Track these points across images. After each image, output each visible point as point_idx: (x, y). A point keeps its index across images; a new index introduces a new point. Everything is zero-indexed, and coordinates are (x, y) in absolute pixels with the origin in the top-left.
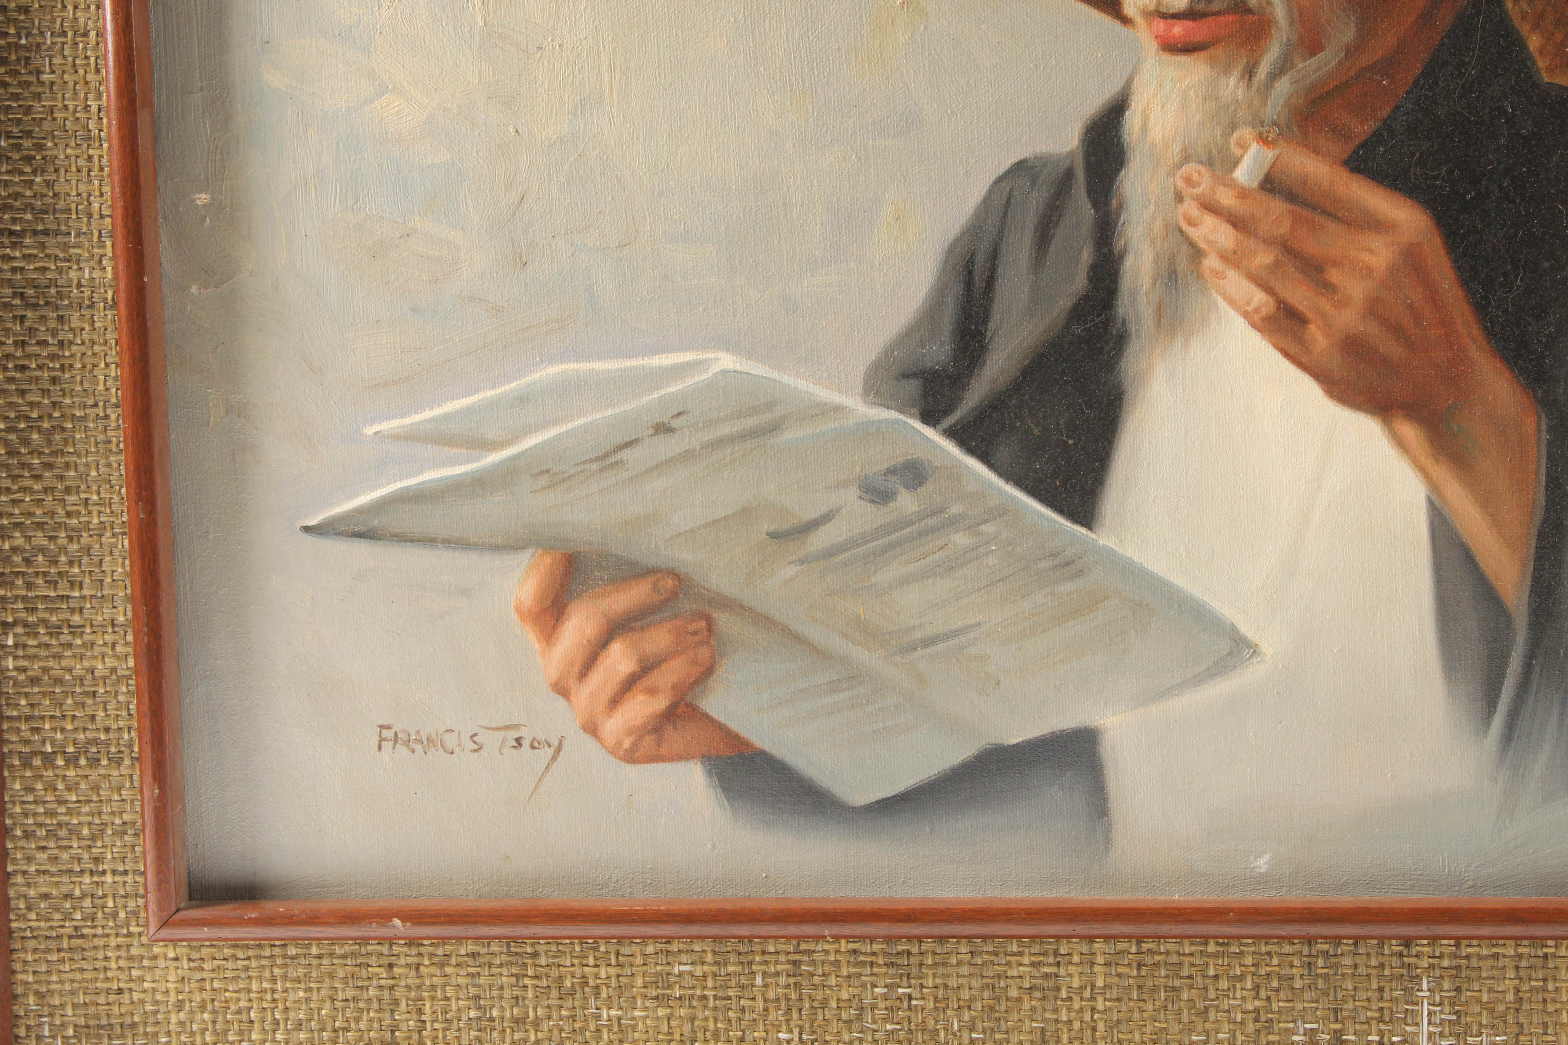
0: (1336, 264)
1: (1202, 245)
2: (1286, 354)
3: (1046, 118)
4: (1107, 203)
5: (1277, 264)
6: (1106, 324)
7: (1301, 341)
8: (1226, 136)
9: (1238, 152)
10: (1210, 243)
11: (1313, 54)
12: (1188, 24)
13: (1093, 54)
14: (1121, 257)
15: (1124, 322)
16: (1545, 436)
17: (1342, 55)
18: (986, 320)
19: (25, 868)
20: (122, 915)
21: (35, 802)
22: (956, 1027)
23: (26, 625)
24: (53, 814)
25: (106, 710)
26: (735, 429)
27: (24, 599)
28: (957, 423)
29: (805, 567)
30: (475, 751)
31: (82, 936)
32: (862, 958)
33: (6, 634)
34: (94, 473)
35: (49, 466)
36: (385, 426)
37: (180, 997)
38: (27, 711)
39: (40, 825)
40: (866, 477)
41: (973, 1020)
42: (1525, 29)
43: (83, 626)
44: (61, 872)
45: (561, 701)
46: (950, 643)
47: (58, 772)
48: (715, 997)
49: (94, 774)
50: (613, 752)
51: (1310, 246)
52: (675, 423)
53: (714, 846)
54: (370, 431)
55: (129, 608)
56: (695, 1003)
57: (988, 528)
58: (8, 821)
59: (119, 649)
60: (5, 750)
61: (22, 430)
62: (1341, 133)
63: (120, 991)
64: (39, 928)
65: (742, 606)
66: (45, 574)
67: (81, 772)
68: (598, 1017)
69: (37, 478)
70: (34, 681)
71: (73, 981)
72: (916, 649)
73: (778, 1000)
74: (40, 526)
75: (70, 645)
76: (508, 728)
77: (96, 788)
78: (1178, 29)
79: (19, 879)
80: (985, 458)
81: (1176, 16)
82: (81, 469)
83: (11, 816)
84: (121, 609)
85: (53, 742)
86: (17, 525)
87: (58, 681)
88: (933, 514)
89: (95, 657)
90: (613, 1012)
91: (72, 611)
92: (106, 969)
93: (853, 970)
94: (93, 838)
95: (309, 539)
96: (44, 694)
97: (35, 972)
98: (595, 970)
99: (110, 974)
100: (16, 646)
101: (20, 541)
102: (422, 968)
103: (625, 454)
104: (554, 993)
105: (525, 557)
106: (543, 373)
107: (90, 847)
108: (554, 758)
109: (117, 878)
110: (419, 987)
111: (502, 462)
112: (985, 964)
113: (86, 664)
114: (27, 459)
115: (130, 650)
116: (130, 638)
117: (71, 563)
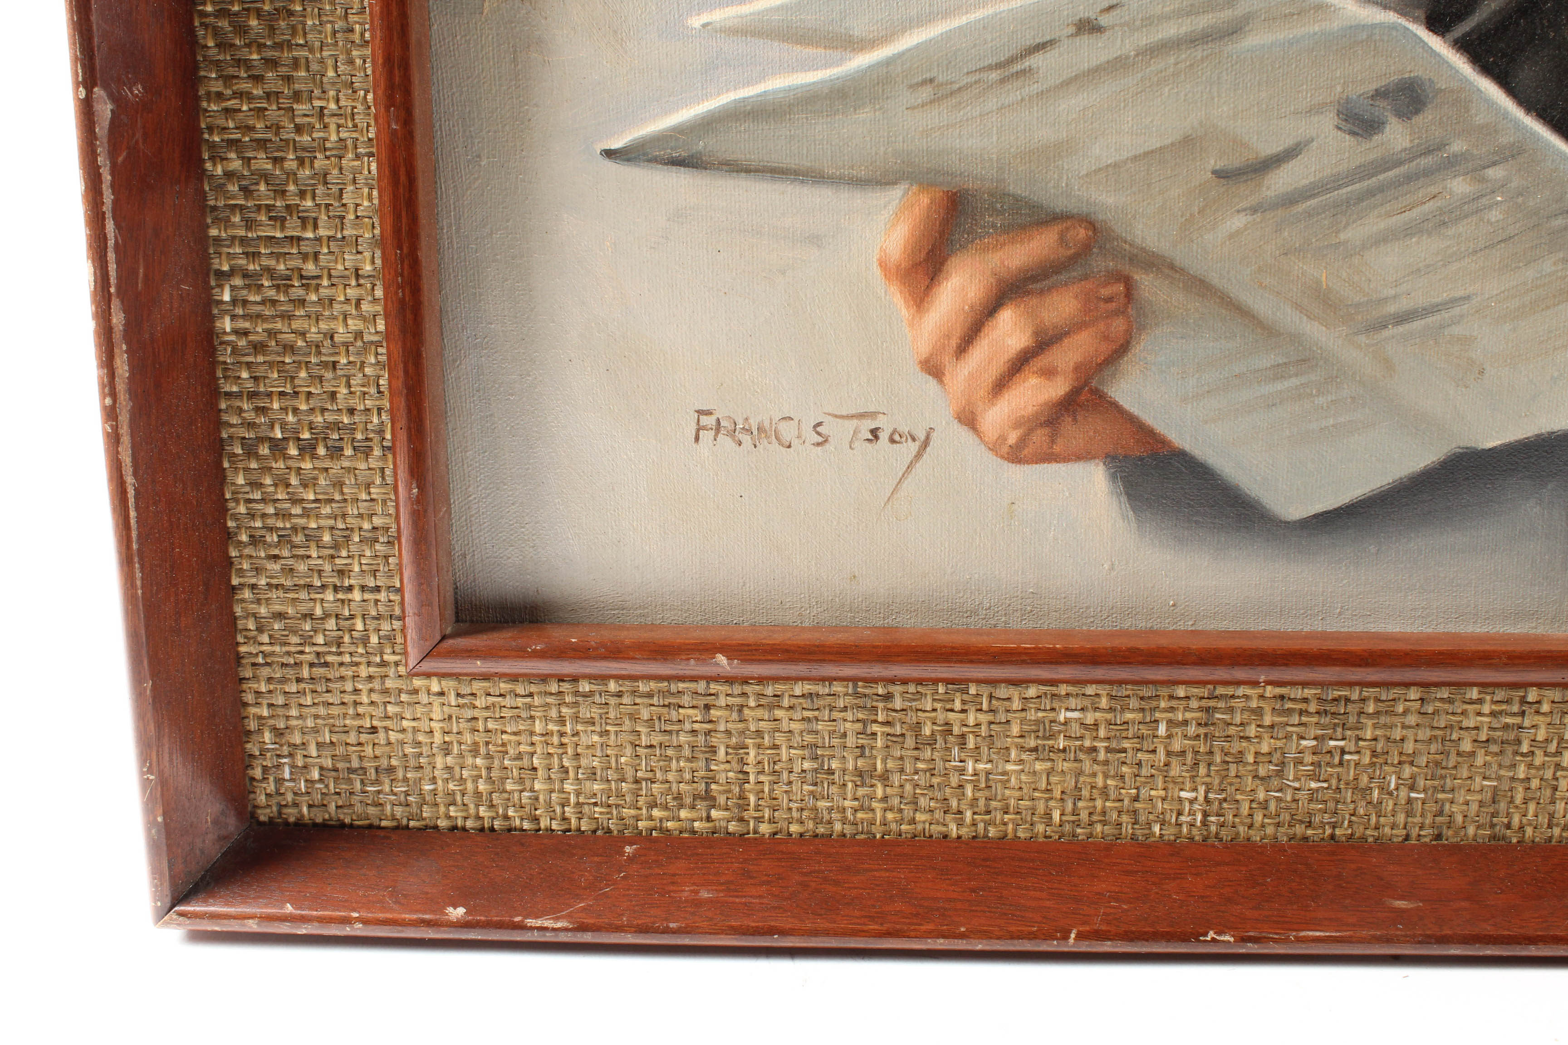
19: (253, 581)
20: (374, 639)
21: (263, 500)
22: (1393, 786)
23: (246, 275)
24: (286, 515)
25: (349, 386)
26: (1183, 30)
27: (243, 241)
28: (1472, 31)
29: (1258, 217)
30: (818, 444)
31: (326, 664)
32: (1289, 705)
33: (221, 286)
34: (331, 73)
35: (272, 63)
36: (718, 16)
37: (447, 739)
38: (250, 385)
39: (271, 529)
40: (1348, 100)
41: (1413, 777)
43: (319, 277)
44: (297, 587)
45: (931, 383)
46: (1430, 320)
47: (290, 463)
48: (1108, 750)
49: (335, 467)
50: (994, 448)
52: (1105, 20)
53: (1112, 568)
54: (696, 22)
55: (378, 254)
56: (1082, 756)
57: (1495, 173)
58: (231, 524)
59: (365, 307)
60: (224, 435)
61: (236, 14)
63: (374, 730)
64: (272, 654)
65: (1172, 267)
66: (269, 208)
67: (319, 464)
68: (962, 771)
69: (258, 79)
70: (258, 348)
71: (316, 717)
72: (1385, 327)
73: (1183, 753)
74: (262, 144)
75: (302, 302)
76: (862, 416)
77: (339, 485)
79: (247, 594)
80: (1503, 80)
82: (314, 67)
83: (235, 517)
84: (367, 255)
85: (284, 426)
86: (233, 144)
87: (289, 348)
88: (1428, 152)
89: (334, 318)
90: (981, 766)
91: (305, 257)
92: (356, 703)
93: (1278, 719)
94: (336, 546)
95: (610, 165)
96: (271, 364)
97: (271, 705)
98: (962, 716)
99: (360, 710)
100: (234, 301)
101: (236, 164)
102: (746, 711)
103: (1036, 61)
104: (910, 742)
105: (896, 194)
107: (332, 557)
108: (919, 456)
109: (367, 596)
110: (742, 733)
111: (871, 68)
112: (1436, 712)
113: (323, 326)
114: (244, 54)
115: (379, 308)
116: (379, 293)
117: (302, 194)
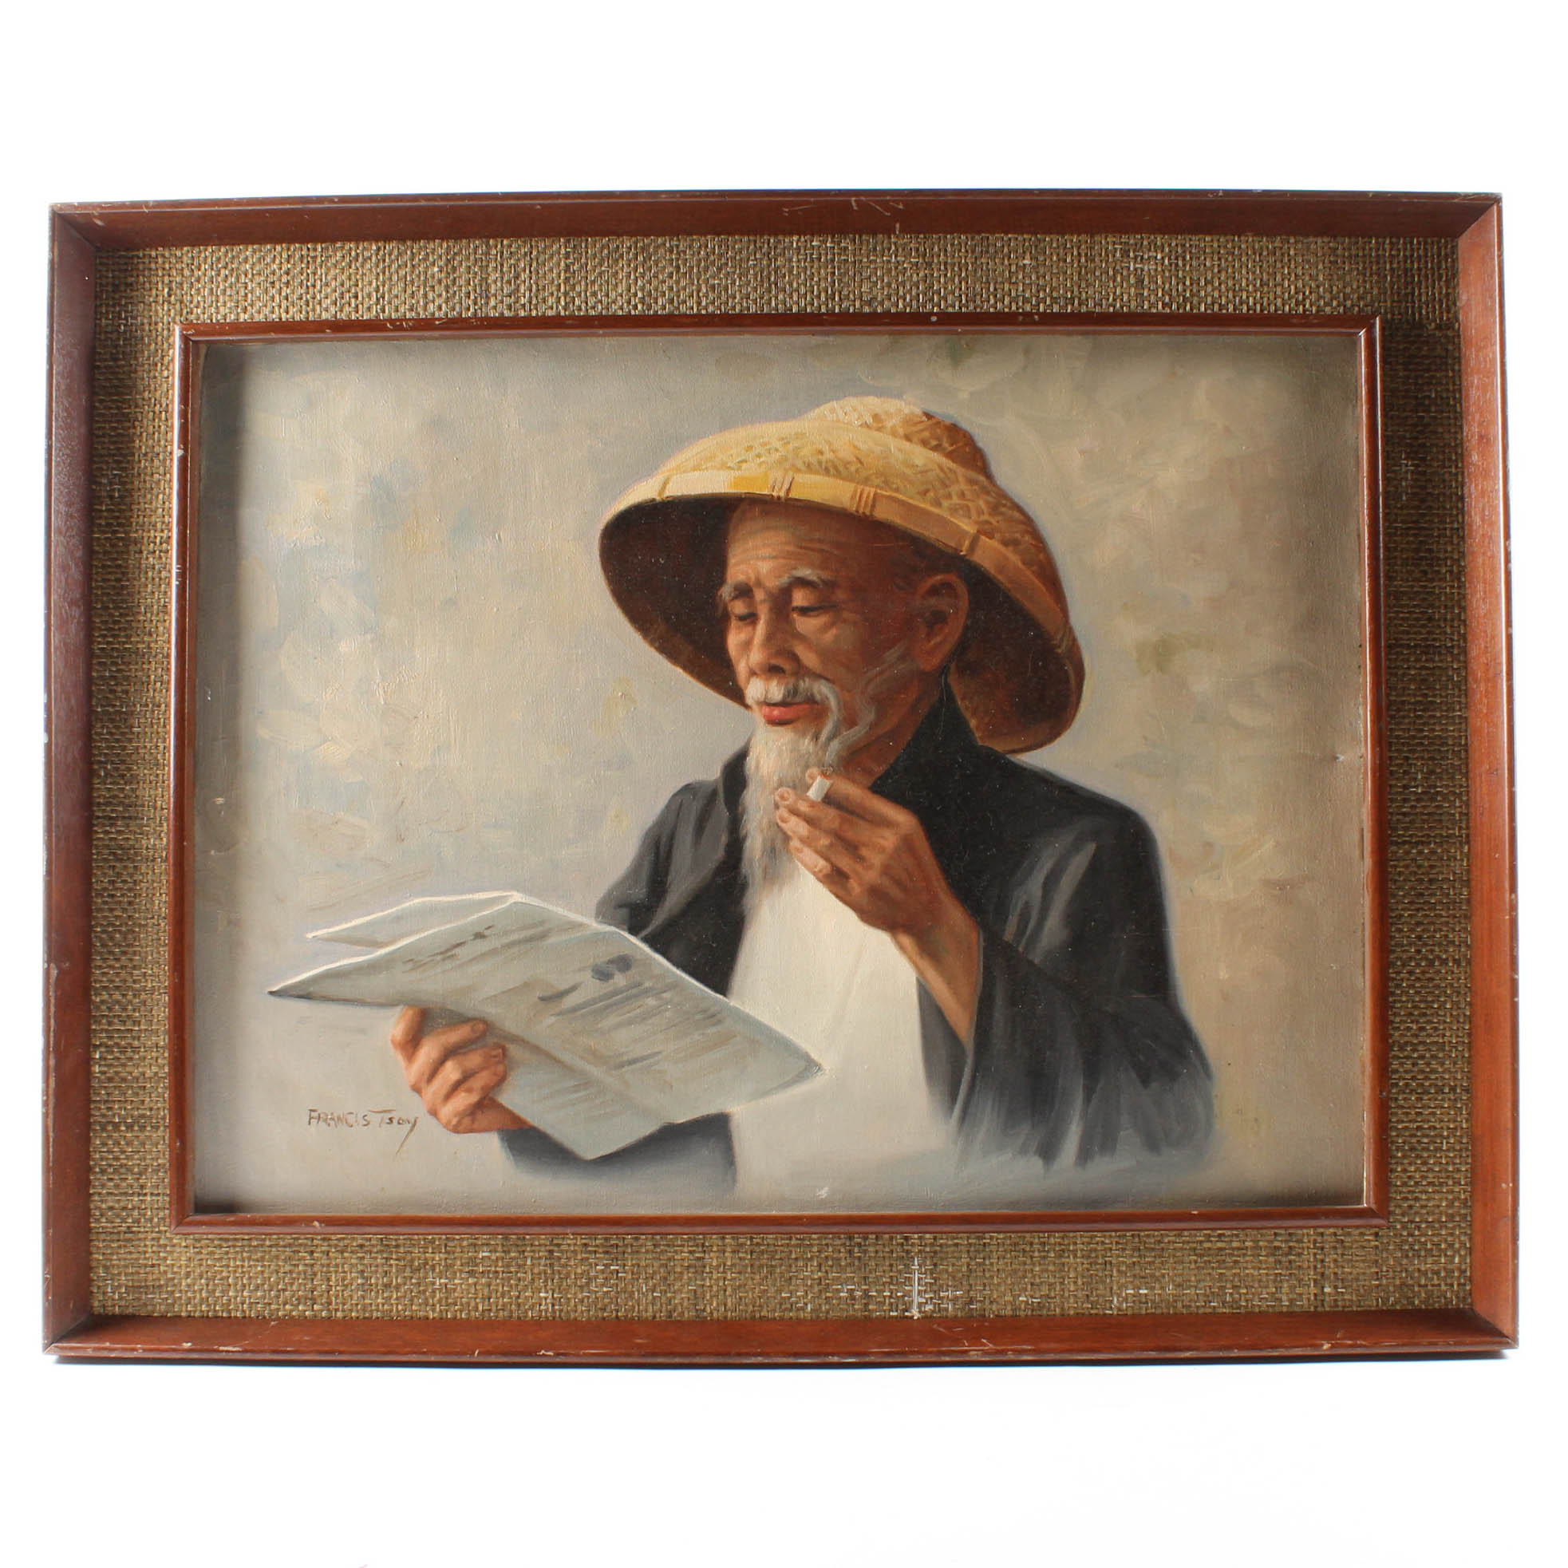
0: (864, 845)
1: (790, 833)
2: (837, 896)
3: (701, 761)
4: (736, 808)
5: (831, 845)
6: (735, 878)
7: (845, 888)
8: (803, 773)
9: (810, 781)
10: (794, 832)
11: (851, 727)
12: (782, 709)
13: (728, 725)
14: (745, 838)
15: (745, 877)
16: (982, 943)
17: (868, 728)
18: (667, 874)
19: (100, 1191)
20: (156, 1220)
21: (108, 1152)
22: (644, 1290)
23: (107, 1046)
24: (117, 1159)
25: (150, 1097)
26: (521, 937)
27: (107, 1031)
28: (650, 933)
29: (560, 1017)
30: (365, 1125)
31: (132, 1232)
32: (590, 1249)
33: (95, 1052)
34: (150, 958)
35: (124, 953)
36: (319, 933)
37: (188, 1270)
38: (105, 1098)
39: (110, 1166)
40: (596, 965)
41: (655, 1285)
42: (967, 715)
43: (139, 1047)
44: (121, 1194)
45: (417, 1095)
46: (645, 1062)
47: (122, 1134)
48: (503, 1272)
49: (142, 1136)
50: (446, 1126)
51: (850, 835)
52: (487, 933)
53: (504, 1183)
54: (310, 936)
55: (167, 1037)
56: (491, 1276)
57: (665, 995)
58: (92, 1163)
59: (160, 1061)
60: (92, 1120)
61: (111, 932)
62: (868, 772)
63: (153, 1266)
64: (107, 1227)
65: (523, 1041)
66: (119, 1016)
67: (135, 1134)
68: (434, 1284)
69: (117, 960)
70: (110, 1080)
71: (125, 1259)
72: (623, 1066)
73: (540, 1273)
74: (118, 988)
75: (131, 1059)
76: (385, 1111)
77: (143, 1144)
78: (776, 712)
79: (97, 1198)
80: (664, 954)
81: (775, 705)
82: (143, 955)
83: (94, 1160)
84: (162, 1037)
85: (119, 1115)
86: (105, 988)
87: (124, 1080)
88: (635, 987)
89: (145, 1066)
90: (443, 1281)
91: (134, 1038)
92: (145, 1252)
93: (584, 1255)
94: (140, 1174)
95: (272, 998)
96: (115, 1087)
97: (104, 1254)
98: (432, 1255)
99: (147, 1255)
100: (100, 1058)
101: (106, 997)
102: (330, 1254)
103: (457, 951)
104: (408, 1269)
105: (398, 1011)
106: (411, 903)
107: (138, 1179)
108: (411, 1130)
109: (154, 1198)
110: (328, 1265)
111: (386, 954)
112: (662, 1251)
113: (141, 1070)
114: (113, 949)
115: (166, 1062)
116: (166, 1055)
117: (134, 1010)
